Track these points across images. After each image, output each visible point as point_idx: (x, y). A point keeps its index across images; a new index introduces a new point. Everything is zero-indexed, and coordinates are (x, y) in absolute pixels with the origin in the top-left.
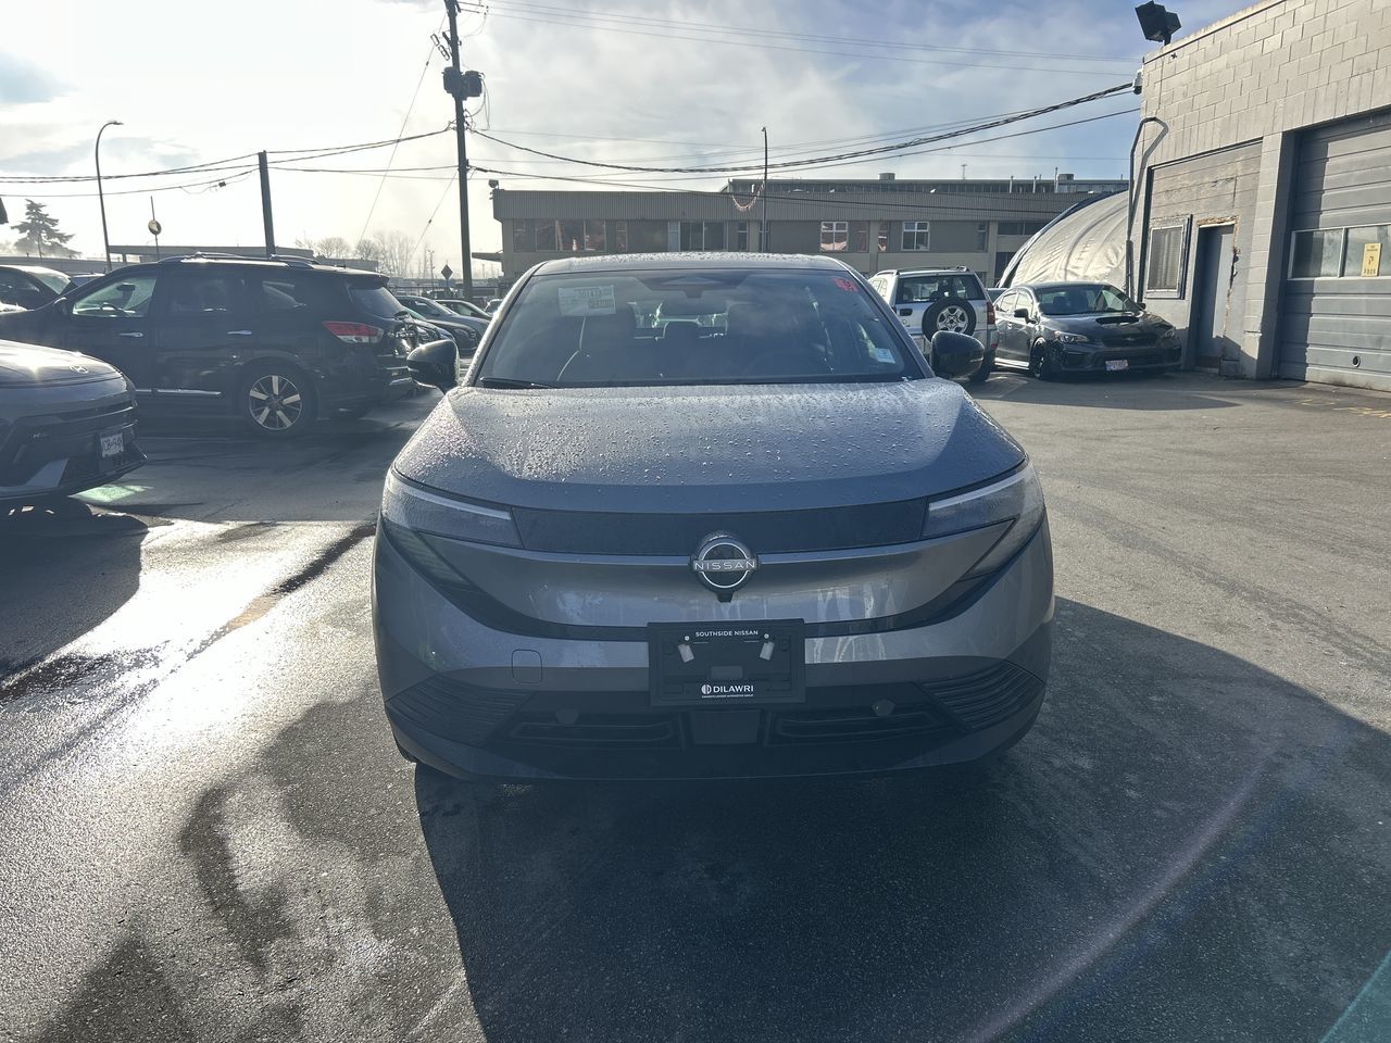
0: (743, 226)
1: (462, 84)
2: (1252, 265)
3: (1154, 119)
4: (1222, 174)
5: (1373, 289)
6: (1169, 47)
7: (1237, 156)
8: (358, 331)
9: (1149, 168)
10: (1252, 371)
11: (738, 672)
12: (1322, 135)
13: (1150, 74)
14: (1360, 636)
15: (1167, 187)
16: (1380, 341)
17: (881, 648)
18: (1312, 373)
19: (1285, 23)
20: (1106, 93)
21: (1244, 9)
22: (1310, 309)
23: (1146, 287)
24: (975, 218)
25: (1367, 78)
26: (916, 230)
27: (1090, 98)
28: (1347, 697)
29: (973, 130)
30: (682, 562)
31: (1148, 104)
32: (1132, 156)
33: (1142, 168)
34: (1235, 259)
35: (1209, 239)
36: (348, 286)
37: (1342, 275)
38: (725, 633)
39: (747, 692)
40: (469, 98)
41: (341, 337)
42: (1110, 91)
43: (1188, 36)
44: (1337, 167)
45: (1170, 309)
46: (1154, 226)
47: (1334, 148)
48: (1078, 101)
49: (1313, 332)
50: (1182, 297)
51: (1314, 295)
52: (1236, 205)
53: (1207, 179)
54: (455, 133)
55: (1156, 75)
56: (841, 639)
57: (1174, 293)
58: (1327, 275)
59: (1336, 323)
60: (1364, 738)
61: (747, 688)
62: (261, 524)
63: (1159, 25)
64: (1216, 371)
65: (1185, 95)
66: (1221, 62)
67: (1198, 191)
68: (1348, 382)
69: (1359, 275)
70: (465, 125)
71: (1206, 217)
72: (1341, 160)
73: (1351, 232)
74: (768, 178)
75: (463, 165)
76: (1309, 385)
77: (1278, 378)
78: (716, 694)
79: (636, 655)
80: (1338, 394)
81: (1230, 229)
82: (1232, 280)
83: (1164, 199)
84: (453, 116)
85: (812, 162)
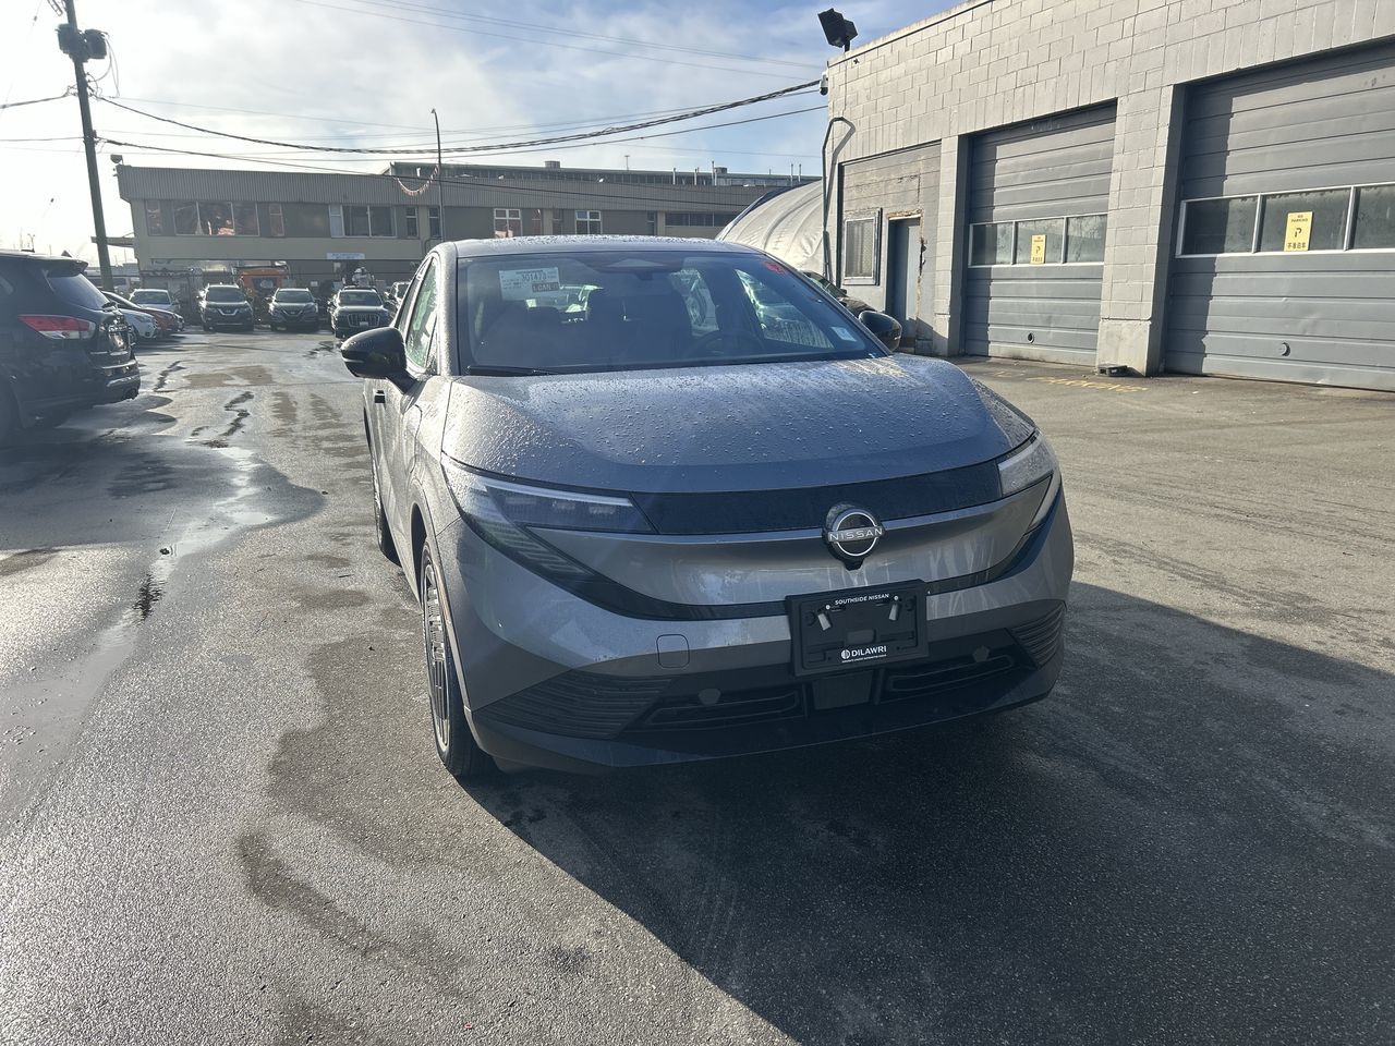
0: (411, 211)
1: (82, 45)
2: (938, 253)
3: (842, 119)
4: (905, 172)
5: (1040, 274)
6: (850, 54)
7: (920, 156)
8: (64, 325)
9: (840, 164)
10: (944, 349)
11: (868, 635)
12: (991, 139)
13: (835, 76)
14: (1183, 563)
15: (856, 182)
16: (1049, 319)
17: (984, 599)
18: (993, 349)
19: (955, 36)
20: (784, 92)
21: (918, 21)
22: (989, 293)
23: (843, 274)
24: (643, 208)
25: (1029, 89)
26: (588, 219)
27: (771, 96)
28: (1210, 613)
29: (663, 122)
30: (816, 534)
31: (835, 103)
32: (824, 152)
33: (833, 164)
34: (923, 249)
35: (898, 230)
36: (45, 273)
37: (1015, 263)
38: (861, 599)
39: (881, 653)
40: (91, 60)
41: (44, 333)
42: (787, 91)
43: (868, 43)
44: (1005, 167)
45: (868, 293)
46: (847, 218)
47: (1002, 151)
48: (760, 99)
49: (992, 314)
50: (878, 283)
51: (992, 280)
52: (921, 200)
53: (893, 176)
54: (77, 100)
55: (840, 78)
56: (952, 594)
57: (870, 279)
58: (1002, 263)
59: (1012, 305)
60: (1247, 642)
61: (881, 649)
62: (35, 551)
63: (838, 30)
64: (913, 349)
65: (868, 98)
66: (899, 70)
67: (886, 186)
68: (1025, 356)
69: (1029, 262)
70: (89, 91)
71: (895, 211)
72: (1009, 160)
73: (1020, 225)
74: (443, 162)
75: (90, 138)
76: (993, 360)
77: (965, 354)
78: (854, 658)
79: (776, 629)
80: (1019, 367)
81: (917, 221)
82: (921, 267)
83: (854, 193)
84: (73, 81)
85: (503, 147)
